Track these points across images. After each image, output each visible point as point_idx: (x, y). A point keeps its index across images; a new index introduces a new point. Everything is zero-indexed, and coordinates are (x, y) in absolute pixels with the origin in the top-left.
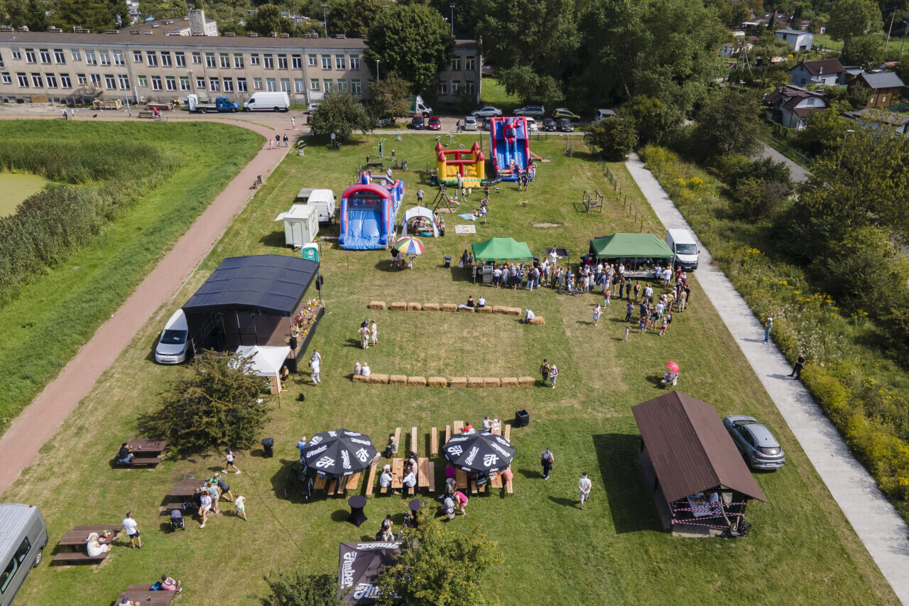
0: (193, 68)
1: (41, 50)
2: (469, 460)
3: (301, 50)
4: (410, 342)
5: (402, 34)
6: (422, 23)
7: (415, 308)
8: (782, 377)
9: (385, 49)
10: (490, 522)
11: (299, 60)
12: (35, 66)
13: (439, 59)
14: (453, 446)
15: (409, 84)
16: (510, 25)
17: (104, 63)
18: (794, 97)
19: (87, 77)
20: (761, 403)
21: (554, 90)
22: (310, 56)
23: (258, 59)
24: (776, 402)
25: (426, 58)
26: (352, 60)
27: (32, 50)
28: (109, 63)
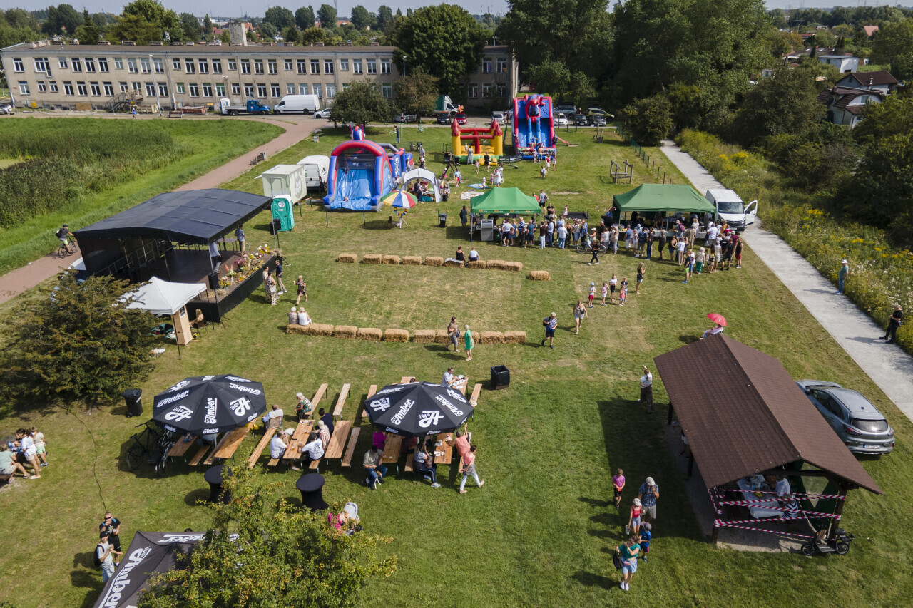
0: (229, 75)
1: (86, 59)
2: (397, 419)
3: (333, 54)
4: (376, 294)
5: (430, 32)
6: (451, 21)
7: (392, 261)
8: (870, 341)
9: (413, 47)
10: (424, 514)
11: (331, 65)
12: (80, 74)
13: (467, 57)
14: (378, 399)
15: (435, 79)
16: (540, 19)
17: (144, 71)
18: (846, 95)
19: (128, 85)
20: (845, 371)
21: (587, 88)
22: (342, 60)
23: (291, 65)
24: (866, 370)
25: (454, 56)
26: (383, 64)
27: (78, 59)
28: (149, 71)
